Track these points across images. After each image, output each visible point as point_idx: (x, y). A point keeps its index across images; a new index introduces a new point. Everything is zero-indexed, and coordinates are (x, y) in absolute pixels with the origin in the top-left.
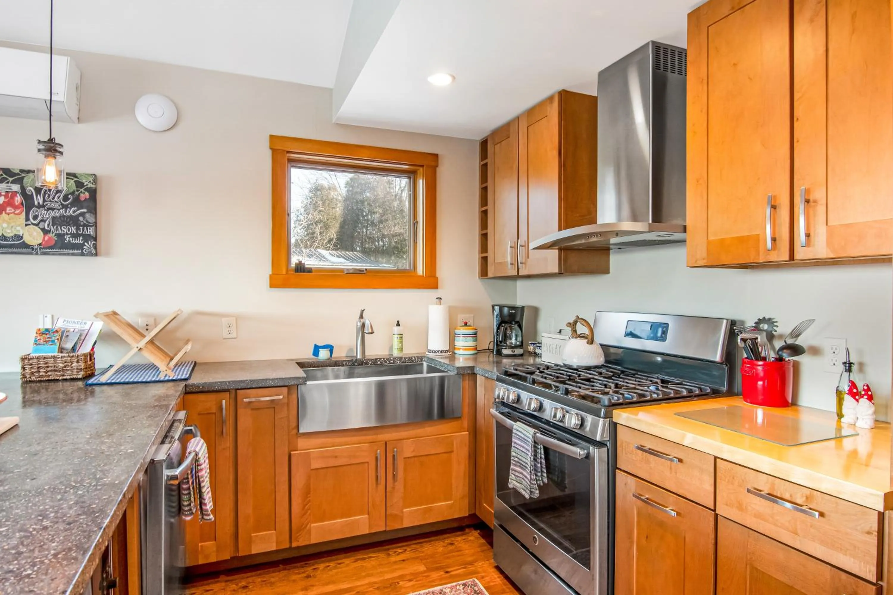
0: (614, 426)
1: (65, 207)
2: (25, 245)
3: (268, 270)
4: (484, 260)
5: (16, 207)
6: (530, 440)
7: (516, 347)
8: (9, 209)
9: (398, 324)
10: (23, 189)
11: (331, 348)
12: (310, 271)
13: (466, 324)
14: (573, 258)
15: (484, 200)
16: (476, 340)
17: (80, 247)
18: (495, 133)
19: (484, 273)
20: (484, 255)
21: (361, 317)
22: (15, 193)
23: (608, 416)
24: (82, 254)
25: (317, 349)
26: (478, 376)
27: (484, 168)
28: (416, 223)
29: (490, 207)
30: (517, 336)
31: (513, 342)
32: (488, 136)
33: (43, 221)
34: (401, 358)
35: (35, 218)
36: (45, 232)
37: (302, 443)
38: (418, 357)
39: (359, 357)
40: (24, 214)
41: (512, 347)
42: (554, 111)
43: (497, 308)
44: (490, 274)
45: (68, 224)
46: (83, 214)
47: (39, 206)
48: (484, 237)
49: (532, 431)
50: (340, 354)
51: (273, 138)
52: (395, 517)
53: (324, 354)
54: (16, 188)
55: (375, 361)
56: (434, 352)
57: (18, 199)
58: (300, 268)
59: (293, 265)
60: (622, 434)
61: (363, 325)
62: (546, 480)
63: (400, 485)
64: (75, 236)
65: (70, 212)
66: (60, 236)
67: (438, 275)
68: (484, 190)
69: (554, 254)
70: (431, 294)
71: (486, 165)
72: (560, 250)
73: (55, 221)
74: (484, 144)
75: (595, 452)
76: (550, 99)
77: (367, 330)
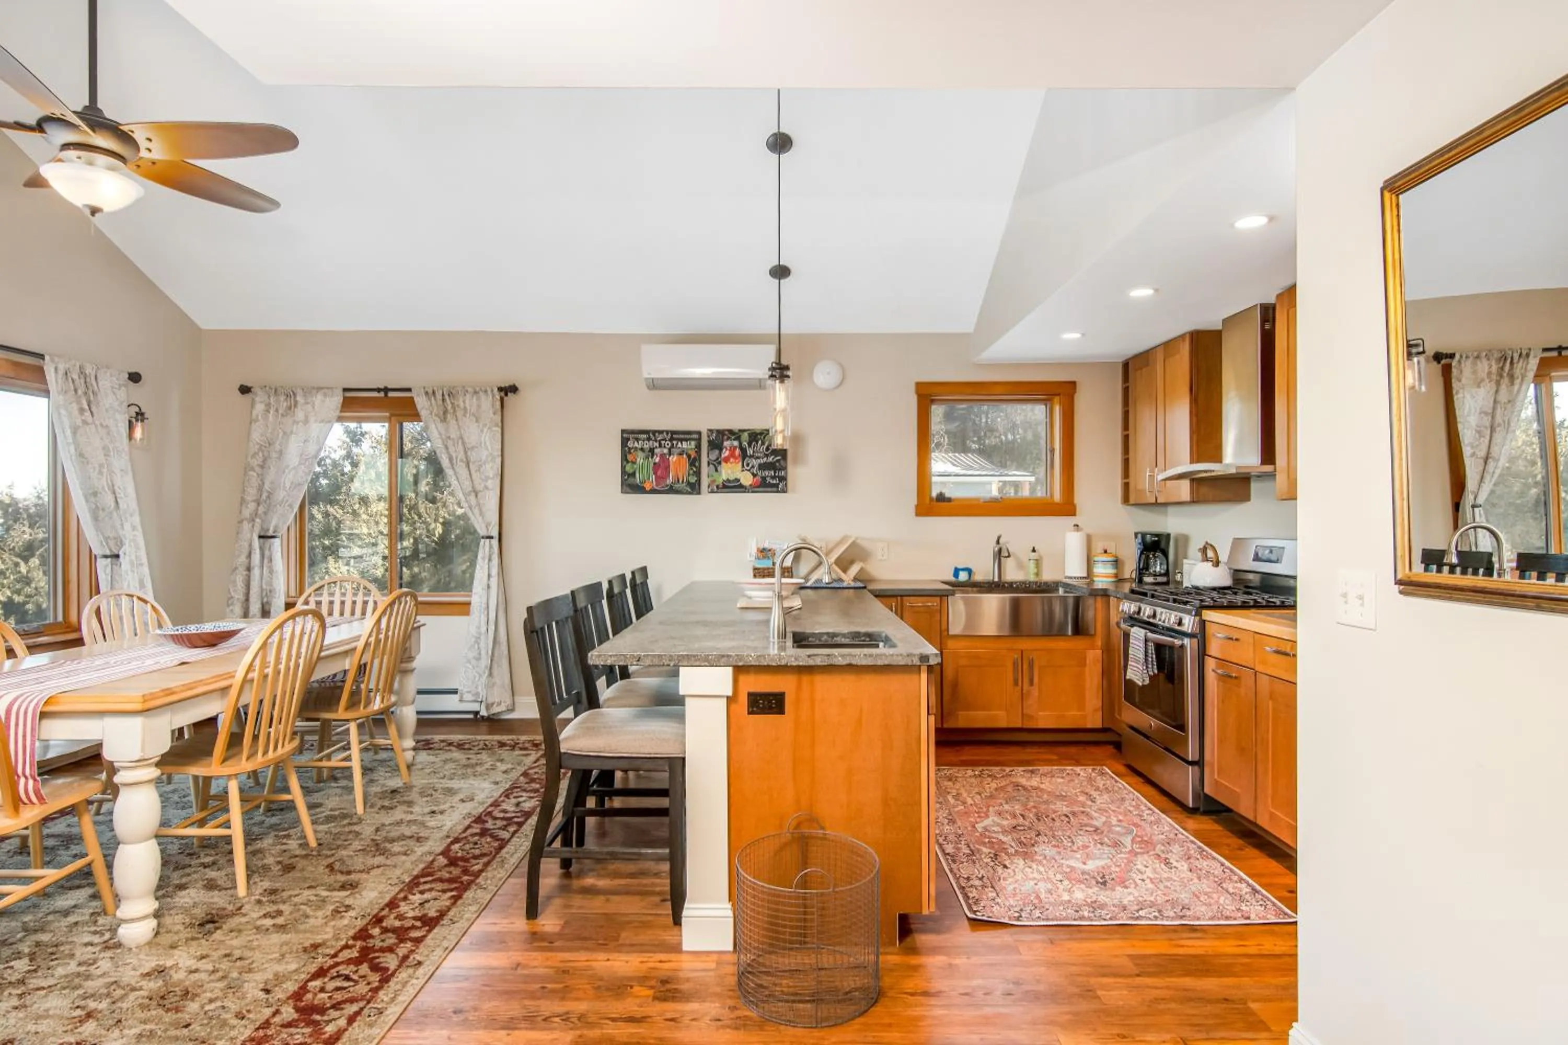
0: (1203, 623)
1: (767, 456)
2: (741, 486)
3: (914, 501)
4: (1126, 486)
5: (735, 458)
6: (1142, 638)
7: (1161, 575)
8: (732, 460)
9: (1034, 550)
10: (740, 444)
11: (969, 571)
12: (949, 500)
13: (1105, 552)
14: (1204, 490)
15: (1126, 426)
16: (1117, 568)
17: (776, 486)
18: (1137, 357)
19: (1126, 499)
20: (1126, 481)
21: (998, 542)
22: (735, 447)
23: (1198, 614)
24: (778, 492)
25: (957, 572)
26: (1112, 598)
27: (1126, 391)
28: (1052, 451)
29: (1131, 432)
30: (1161, 564)
31: (1158, 569)
32: (1130, 359)
33: (753, 467)
34: (1036, 583)
35: (748, 465)
36: (754, 475)
37: (951, 644)
38: (1054, 583)
39: (996, 579)
40: (740, 464)
41: (1155, 575)
42: (1185, 349)
43: (1139, 536)
44: (1132, 501)
45: (769, 469)
46: (778, 461)
47: (751, 456)
48: (1126, 462)
49: (1143, 631)
50: (978, 577)
51: (919, 385)
52: (1031, 717)
53: (963, 576)
54: (736, 443)
55: (1011, 584)
56: (1071, 578)
57: (738, 451)
58: (941, 498)
59: (934, 494)
60: (1210, 629)
61: (1000, 550)
62: (1156, 671)
63: (1035, 691)
64: (773, 478)
65: (770, 459)
66: (764, 478)
67: (1076, 501)
68: (1126, 415)
69: (1185, 485)
70: (1069, 521)
71: (1128, 388)
72: (1192, 480)
73: (762, 467)
74: (1126, 365)
75: (1187, 641)
76: (1182, 337)
77: (1005, 553)
